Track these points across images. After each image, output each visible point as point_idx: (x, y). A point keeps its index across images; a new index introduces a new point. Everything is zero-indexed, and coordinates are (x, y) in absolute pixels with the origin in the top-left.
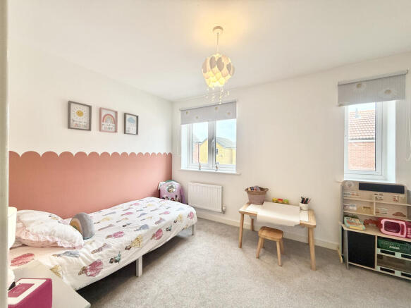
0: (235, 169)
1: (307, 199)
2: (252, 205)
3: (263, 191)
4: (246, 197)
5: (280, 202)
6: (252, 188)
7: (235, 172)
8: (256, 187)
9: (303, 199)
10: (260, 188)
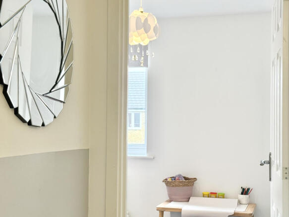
0: (145, 151)
1: (248, 189)
2: (172, 202)
3: (189, 182)
4: (164, 190)
5: (213, 195)
6: (174, 178)
7: (146, 156)
8: (180, 176)
9: (244, 189)
10: (184, 177)
